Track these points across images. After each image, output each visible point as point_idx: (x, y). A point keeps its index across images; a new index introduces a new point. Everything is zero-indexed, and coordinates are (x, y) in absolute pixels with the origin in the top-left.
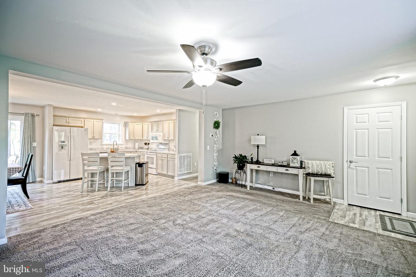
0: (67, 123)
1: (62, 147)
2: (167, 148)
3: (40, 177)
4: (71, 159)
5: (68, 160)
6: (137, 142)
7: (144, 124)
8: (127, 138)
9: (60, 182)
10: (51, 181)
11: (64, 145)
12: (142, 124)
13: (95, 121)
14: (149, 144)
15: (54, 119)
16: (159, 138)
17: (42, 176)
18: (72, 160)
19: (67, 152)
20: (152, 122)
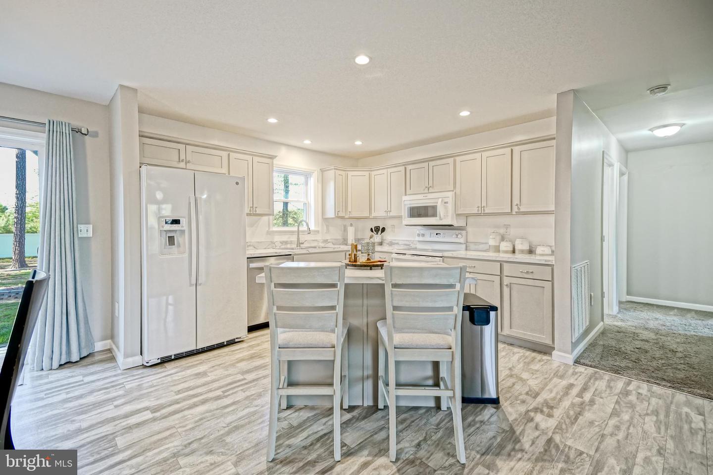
0: (183, 161)
1: (171, 240)
2: (462, 240)
3: (104, 338)
4: (199, 282)
5: (191, 285)
6: (351, 225)
7: (373, 173)
8: (330, 214)
9: (165, 361)
10: (138, 360)
11: (175, 231)
12: (367, 173)
13: (256, 159)
14: (383, 230)
15: (142, 145)
16: (440, 210)
17: (111, 335)
18: (200, 284)
19: (186, 255)
20: (405, 165)
